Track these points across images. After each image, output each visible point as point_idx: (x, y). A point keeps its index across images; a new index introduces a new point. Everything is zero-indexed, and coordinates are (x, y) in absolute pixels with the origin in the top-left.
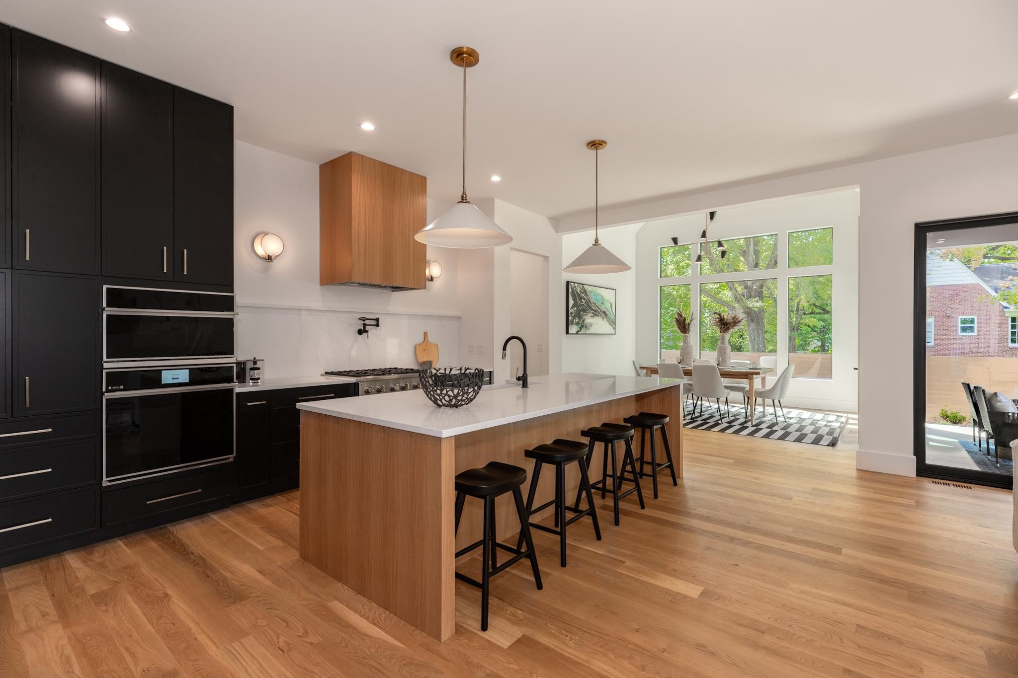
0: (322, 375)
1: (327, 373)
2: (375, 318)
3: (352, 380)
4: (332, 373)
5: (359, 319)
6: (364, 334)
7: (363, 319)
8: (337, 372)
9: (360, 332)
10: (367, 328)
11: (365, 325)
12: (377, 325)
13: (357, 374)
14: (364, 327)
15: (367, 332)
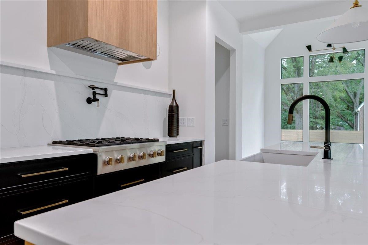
0: (49, 145)
1: (54, 142)
2: (104, 88)
3: (88, 150)
4: (61, 143)
5: (89, 87)
6: (93, 103)
7: (93, 88)
8: (65, 142)
9: (89, 101)
10: (97, 97)
11: (94, 94)
12: (106, 95)
13: (92, 143)
14: (94, 96)
15: (97, 100)
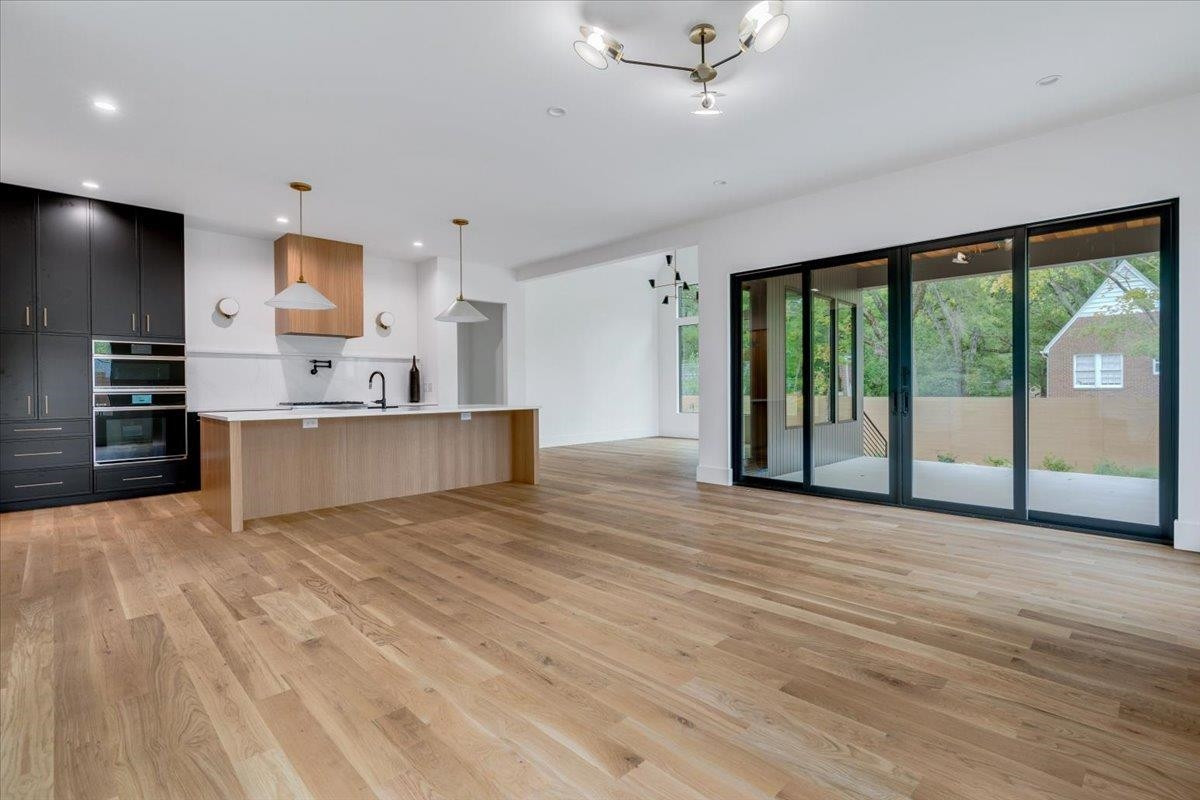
2: (327, 361)
4: (284, 404)
5: (310, 362)
6: (315, 374)
7: (315, 361)
9: (312, 372)
10: (319, 369)
11: (315, 366)
12: (330, 366)
15: (319, 372)
